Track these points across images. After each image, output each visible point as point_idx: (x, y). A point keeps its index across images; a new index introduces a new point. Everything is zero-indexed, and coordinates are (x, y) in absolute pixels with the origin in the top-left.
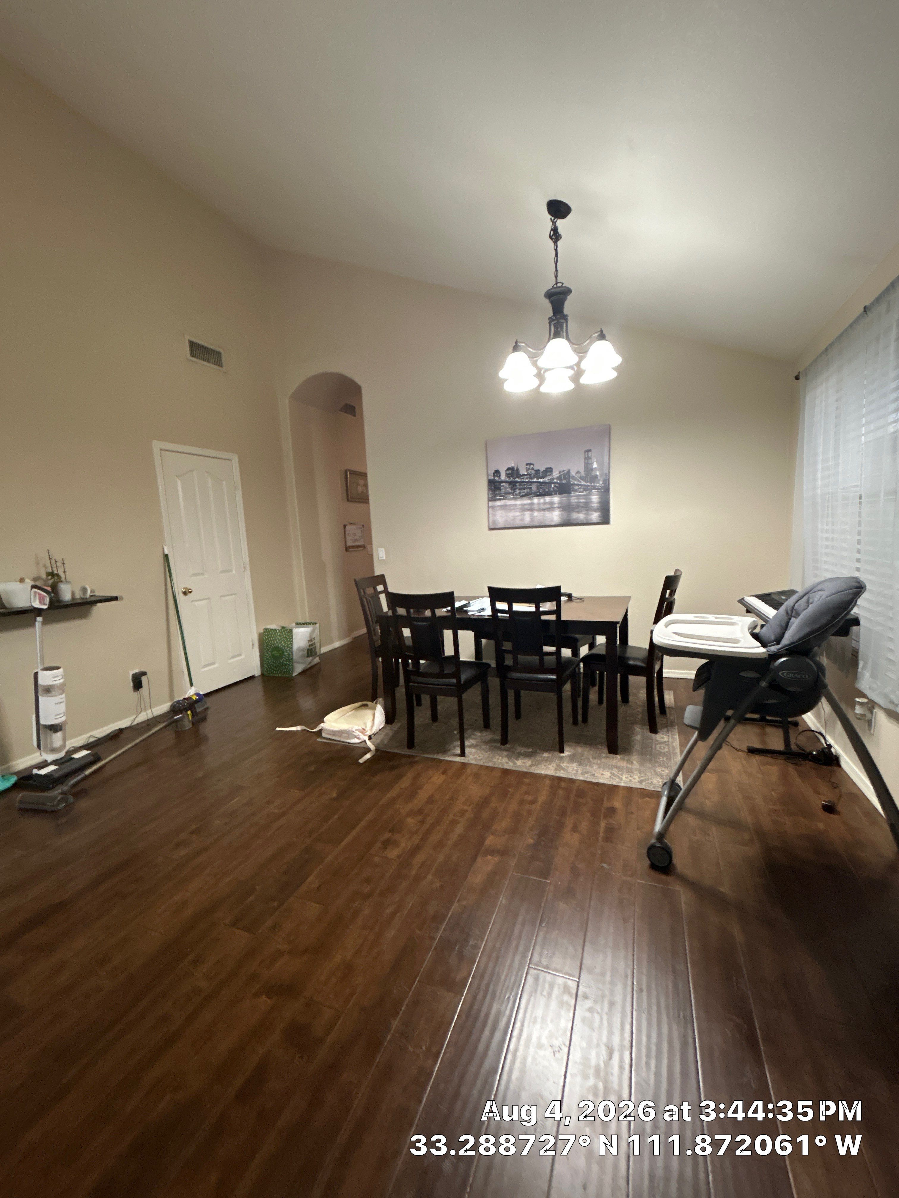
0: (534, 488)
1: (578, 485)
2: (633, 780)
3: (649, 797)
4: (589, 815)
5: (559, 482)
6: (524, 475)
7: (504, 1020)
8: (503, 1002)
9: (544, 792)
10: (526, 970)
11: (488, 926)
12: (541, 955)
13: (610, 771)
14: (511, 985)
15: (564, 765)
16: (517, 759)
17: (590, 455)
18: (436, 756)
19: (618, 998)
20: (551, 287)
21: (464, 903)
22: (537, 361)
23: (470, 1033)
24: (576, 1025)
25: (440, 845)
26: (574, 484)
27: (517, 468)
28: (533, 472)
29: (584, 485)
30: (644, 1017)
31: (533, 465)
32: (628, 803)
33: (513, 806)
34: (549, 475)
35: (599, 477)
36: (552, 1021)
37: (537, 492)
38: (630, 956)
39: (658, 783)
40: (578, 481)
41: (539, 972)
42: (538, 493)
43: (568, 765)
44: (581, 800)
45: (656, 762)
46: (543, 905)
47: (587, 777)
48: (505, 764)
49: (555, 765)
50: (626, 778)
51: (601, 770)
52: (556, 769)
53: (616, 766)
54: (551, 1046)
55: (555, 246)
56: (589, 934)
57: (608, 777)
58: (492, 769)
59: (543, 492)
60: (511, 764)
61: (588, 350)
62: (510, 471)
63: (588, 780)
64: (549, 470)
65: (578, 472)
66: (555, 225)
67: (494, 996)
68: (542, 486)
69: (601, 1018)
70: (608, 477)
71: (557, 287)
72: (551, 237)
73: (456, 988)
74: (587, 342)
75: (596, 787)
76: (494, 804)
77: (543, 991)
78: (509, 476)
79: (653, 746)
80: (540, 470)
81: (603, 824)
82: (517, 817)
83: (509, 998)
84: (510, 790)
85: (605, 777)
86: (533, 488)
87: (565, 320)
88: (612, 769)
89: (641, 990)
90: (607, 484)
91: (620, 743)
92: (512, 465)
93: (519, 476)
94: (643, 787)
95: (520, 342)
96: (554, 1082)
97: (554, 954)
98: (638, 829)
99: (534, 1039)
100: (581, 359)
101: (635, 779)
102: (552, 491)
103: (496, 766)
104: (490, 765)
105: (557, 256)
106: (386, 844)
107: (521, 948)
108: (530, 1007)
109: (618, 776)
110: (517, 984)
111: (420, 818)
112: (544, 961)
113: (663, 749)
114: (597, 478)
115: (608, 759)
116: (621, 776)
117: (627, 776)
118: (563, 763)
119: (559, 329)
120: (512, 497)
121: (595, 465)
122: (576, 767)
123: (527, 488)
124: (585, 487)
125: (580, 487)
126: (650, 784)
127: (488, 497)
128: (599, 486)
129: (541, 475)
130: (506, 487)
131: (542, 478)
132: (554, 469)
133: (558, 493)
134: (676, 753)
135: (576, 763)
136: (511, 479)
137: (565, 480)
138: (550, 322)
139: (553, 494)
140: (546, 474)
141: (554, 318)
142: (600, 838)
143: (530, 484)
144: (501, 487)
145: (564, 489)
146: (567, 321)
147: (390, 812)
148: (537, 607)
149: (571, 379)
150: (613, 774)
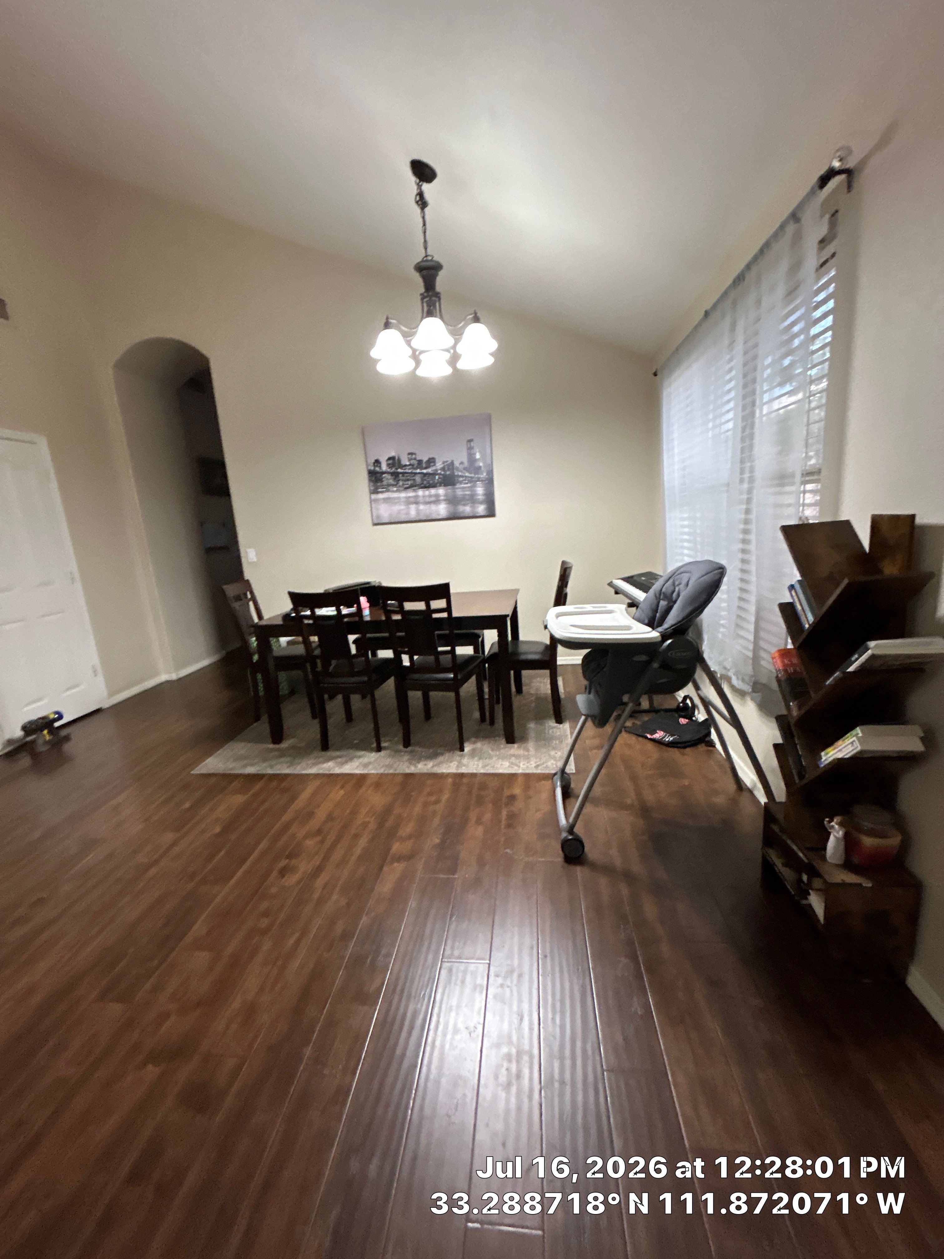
0: (418, 479)
1: (462, 476)
2: (530, 766)
3: (545, 780)
4: (491, 805)
5: (443, 473)
6: (406, 465)
7: (421, 1017)
8: (418, 1001)
9: (448, 791)
10: (439, 965)
11: (400, 931)
12: (452, 948)
13: (508, 761)
14: (426, 982)
15: (465, 761)
16: (419, 763)
17: (472, 445)
18: (333, 771)
19: (526, 968)
20: (420, 260)
21: (373, 914)
22: (411, 340)
23: (388, 1039)
24: (489, 1002)
25: (343, 862)
26: (458, 476)
27: (399, 457)
28: (417, 462)
29: (469, 477)
30: (549, 979)
31: (415, 454)
32: (527, 787)
33: (417, 810)
34: (433, 466)
35: (482, 469)
36: (466, 1006)
37: (422, 484)
38: (535, 930)
39: (552, 764)
40: (461, 472)
41: (452, 964)
42: (422, 485)
43: (468, 761)
44: (482, 793)
45: (550, 746)
46: (452, 900)
47: (488, 769)
49: (456, 763)
50: (524, 764)
51: (500, 760)
52: (458, 767)
53: (514, 755)
54: (467, 1028)
55: (422, 214)
56: (497, 918)
57: (507, 766)
58: (394, 775)
59: (427, 484)
61: (463, 332)
62: (390, 462)
63: (489, 772)
64: (431, 461)
65: (462, 463)
66: (421, 189)
67: (409, 997)
68: (426, 478)
69: (511, 991)
71: (427, 261)
72: (417, 202)
73: (369, 1000)
74: (462, 324)
75: (496, 777)
76: (397, 811)
77: (456, 980)
78: (390, 466)
79: (547, 730)
80: (422, 461)
81: (504, 813)
82: (423, 820)
83: (425, 994)
84: (413, 794)
85: (504, 767)
86: (416, 480)
87: (436, 297)
88: (510, 759)
89: (546, 956)
90: (491, 475)
91: (517, 733)
92: (393, 454)
93: (401, 466)
94: (539, 771)
95: (392, 319)
96: (471, 1060)
97: (465, 944)
98: (536, 811)
99: (451, 1027)
100: (457, 342)
101: (531, 764)
102: (437, 483)
103: (397, 772)
104: (391, 771)
105: (424, 225)
106: (283, 872)
107: (433, 947)
108: (445, 998)
109: (516, 764)
110: (431, 980)
111: (318, 838)
112: (456, 953)
115: (506, 749)
116: (518, 764)
119: (432, 308)
120: (395, 489)
121: (478, 456)
122: (477, 761)
123: (411, 480)
124: (470, 479)
125: (464, 478)
126: (545, 767)
127: (370, 490)
128: (483, 478)
129: (424, 465)
130: (388, 479)
131: (426, 468)
132: (437, 460)
133: (443, 485)
134: (567, 736)
135: (476, 758)
136: (393, 470)
137: (448, 471)
138: (422, 299)
139: (438, 485)
140: (429, 464)
141: (426, 294)
142: (503, 827)
143: (413, 475)
144: (382, 479)
145: (448, 480)
146: (439, 299)
147: (284, 838)
148: (428, 605)
149: (448, 363)
150: (511, 763)
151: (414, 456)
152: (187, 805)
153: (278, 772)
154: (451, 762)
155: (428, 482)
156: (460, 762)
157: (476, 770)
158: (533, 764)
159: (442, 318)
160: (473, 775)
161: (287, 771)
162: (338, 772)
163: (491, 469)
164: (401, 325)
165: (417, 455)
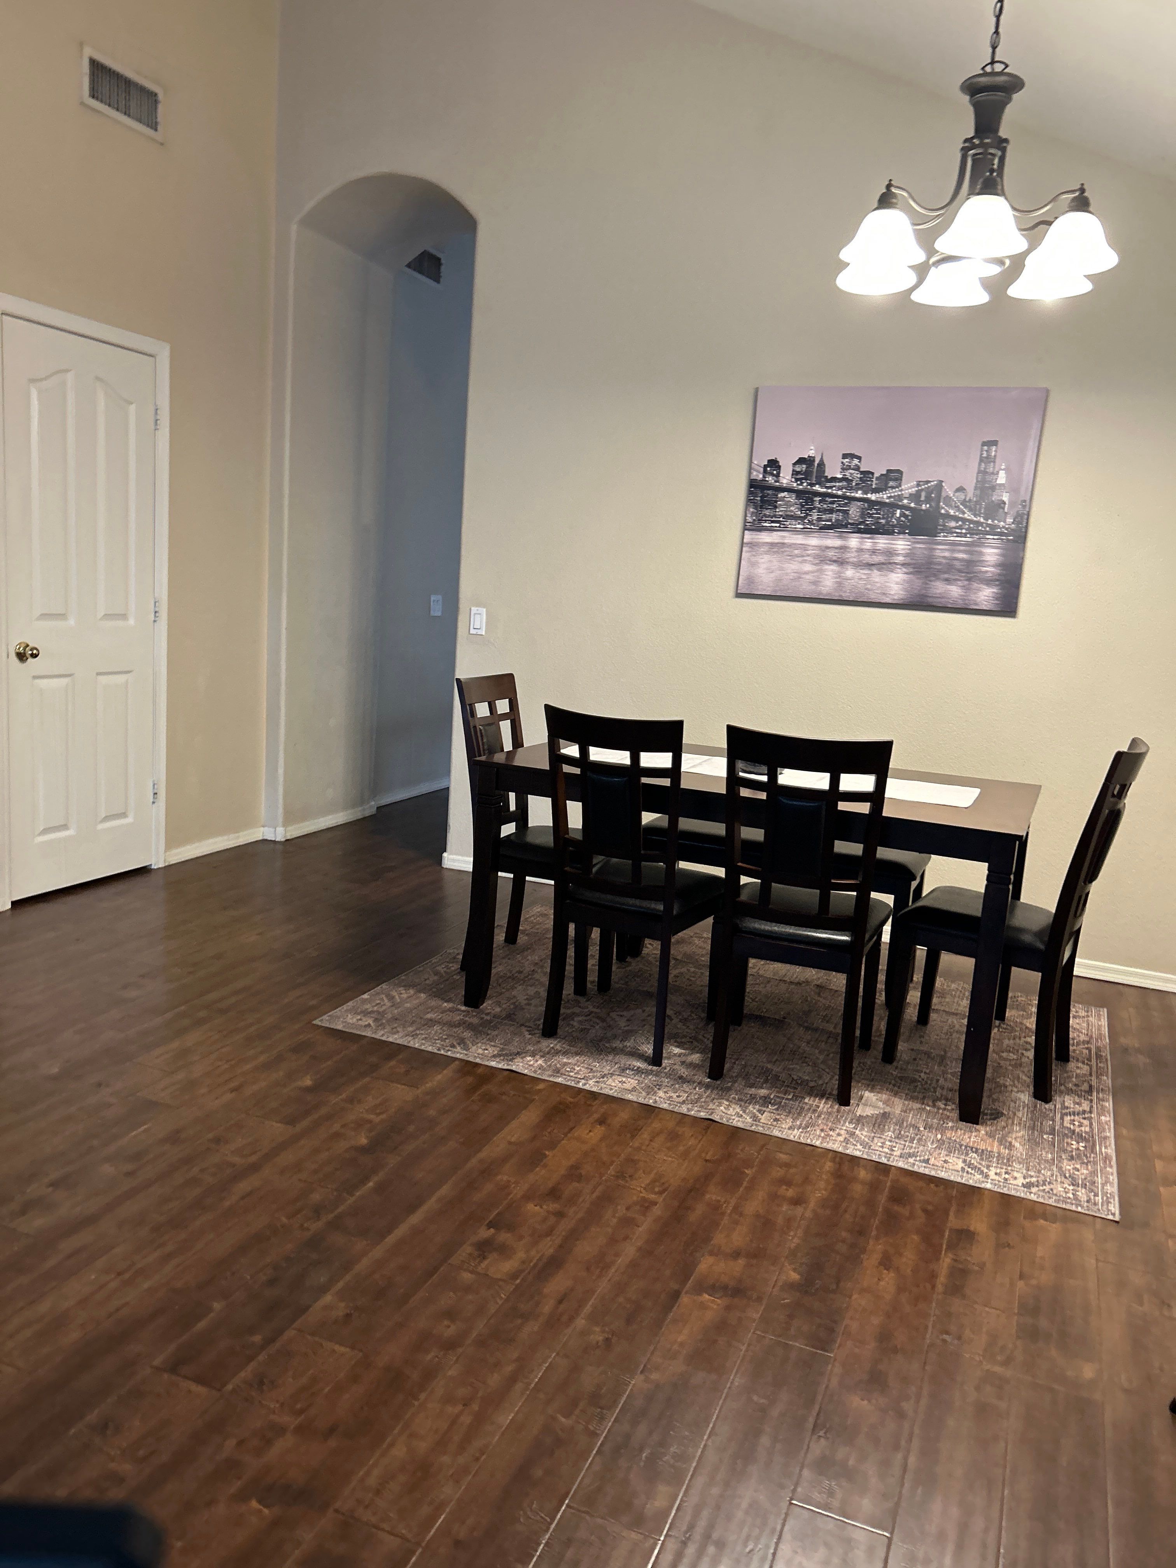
0: (854, 511)
1: (956, 519)
2: (1015, 1182)
3: (1046, 1220)
4: (916, 1239)
5: (912, 505)
6: (834, 479)
8: (740, 1557)
9: (822, 1184)
10: (785, 1509)
11: (707, 1423)
12: (814, 1484)
13: (964, 1157)
14: (756, 1532)
15: (863, 1133)
16: (761, 1112)
17: (993, 454)
18: (585, 1084)
20: (979, 70)
21: (655, 1376)
25: (600, 1262)
26: (948, 516)
27: (822, 460)
28: (859, 476)
29: (971, 521)
31: (859, 458)
32: (1001, 1225)
33: (754, 1205)
34: (893, 487)
35: (1006, 509)
37: (861, 523)
39: (1066, 1193)
40: (956, 508)
41: (810, 1513)
42: (862, 527)
43: (873, 1135)
44: (900, 1209)
45: (1065, 1151)
46: (819, 1397)
47: (913, 1165)
48: (734, 1118)
49: (843, 1132)
50: (997, 1174)
51: (944, 1152)
52: (846, 1141)
53: (977, 1149)
56: (912, 1461)
57: (959, 1167)
59: (873, 524)
60: (749, 1120)
61: (1049, 229)
62: (803, 467)
63: (916, 1169)
64: (893, 477)
65: (961, 489)
67: (722, 1546)
68: (874, 511)
70: (1027, 510)
71: (992, 72)
74: (1046, 209)
75: (932, 1186)
76: (713, 1194)
78: (800, 476)
79: (1058, 1116)
80: (873, 474)
82: (765, 1228)
84: (746, 1173)
85: (950, 1166)
86: (850, 512)
87: (1001, 147)
88: (967, 1154)
90: (1023, 526)
91: (988, 1103)
92: (810, 452)
93: (822, 479)
94: (1033, 1197)
95: (899, 189)
97: (839, 1486)
98: (1022, 1276)
100: (1030, 245)
101: (1015, 1178)
102: (894, 526)
103: (716, 1117)
106: (484, 1248)
109: (979, 1169)
110: (769, 1531)
111: (553, 1206)
112: (822, 1499)
113: (1079, 1126)
114: (1004, 509)
115: (960, 1132)
116: (985, 1170)
117: (998, 1171)
118: (862, 1129)
119: (985, 173)
120: (799, 526)
121: (1002, 479)
122: (890, 1141)
123: (838, 511)
124: (972, 526)
125: (960, 523)
126: (1049, 1192)
127: (745, 521)
128: (1003, 527)
129: (874, 484)
130: (788, 503)
131: (876, 491)
132: (904, 477)
133: (907, 531)
134: (1107, 1139)
135: (889, 1134)
136: (804, 485)
137: (927, 503)
138: (965, 150)
139: (897, 530)
140: (887, 484)
141: (976, 141)
142: (940, 1288)
143: (846, 501)
144: (777, 501)
145: (923, 523)
146: (1004, 150)
147: (489, 1187)
148: (835, 782)
149: (987, 284)
150: (970, 1165)
151: (856, 461)
152: (307, 1081)
153: (478, 1061)
154: (832, 1129)
155: (876, 522)
156: (852, 1134)
157: (887, 1160)
158: (1020, 1181)
159: (1002, 193)
160: (882, 1168)
161: (493, 1064)
162: (595, 1089)
163: (1025, 512)
164: (914, 201)
165: (863, 459)
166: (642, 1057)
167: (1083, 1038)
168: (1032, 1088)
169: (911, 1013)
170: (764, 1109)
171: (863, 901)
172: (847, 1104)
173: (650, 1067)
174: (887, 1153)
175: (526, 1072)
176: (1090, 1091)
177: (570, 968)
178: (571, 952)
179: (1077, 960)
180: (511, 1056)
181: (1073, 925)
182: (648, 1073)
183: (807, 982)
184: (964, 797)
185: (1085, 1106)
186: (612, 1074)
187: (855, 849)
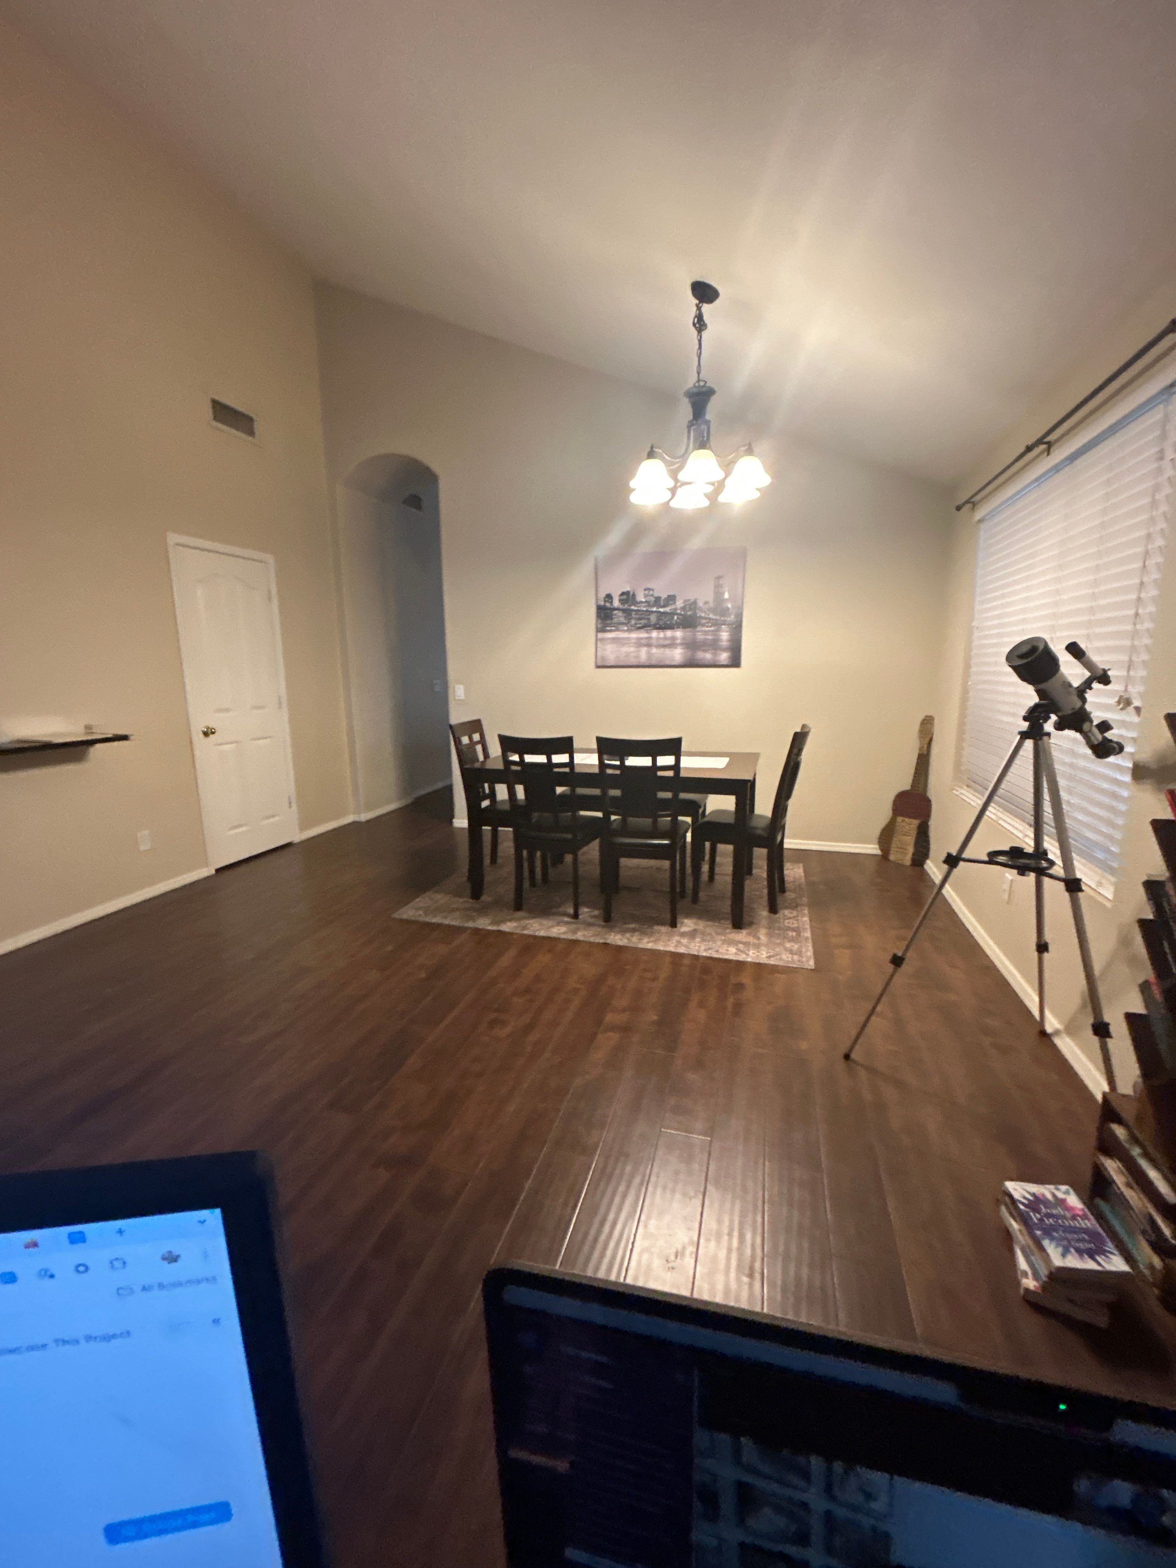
0: (653, 618)
1: (706, 618)
2: (762, 956)
3: (778, 973)
4: (715, 991)
5: (683, 613)
6: (642, 602)
9: (665, 969)
10: (658, 1133)
13: (736, 947)
15: (685, 941)
16: (632, 936)
17: (721, 582)
18: (539, 933)
20: (692, 385)
21: (588, 1076)
22: (676, 472)
24: (710, 1176)
25: (555, 1022)
26: (701, 617)
27: (634, 592)
28: (652, 599)
29: (713, 619)
31: (653, 590)
32: (756, 978)
33: (632, 984)
34: (672, 604)
35: (730, 611)
37: (658, 624)
39: (788, 957)
40: (705, 612)
42: (658, 626)
43: (689, 941)
44: (706, 977)
45: (785, 938)
46: (671, 1077)
47: (711, 954)
48: (618, 941)
49: (674, 941)
50: (753, 953)
51: (725, 946)
52: (676, 946)
53: (742, 942)
55: (699, 338)
57: (734, 952)
58: (604, 946)
59: (664, 624)
60: (626, 941)
61: (735, 465)
62: (624, 597)
63: (713, 956)
64: (671, 599)
65: (706, 603)
66: (700, 311)
68: (663, 617)
71: (699, 386)
72: (694, 325)
73: (587, 1151)
74: (732, 456)
75: (721, 963)
76: (610, 981)
78: (623, 602)
79: (782, 921)
80: (660, 598)
81: (730, 1000)
82: (638, 995)
84: (626, 968)
85: (729, 952)
86: (651, 619)
87: (706, 425)
88: (737, 946)
90: (740, 619)
91: (746, 918)
92: (627, 588)
93: (635, 603)
94: (772, 963)
95: (658, 449)
98: (769, 1003)
100: (726, 474)
101: (762, 954)
102: (675, 624)
103: (609, 941)
104: (601, 941)
105: (700, 348)
106: (493, 1023)
109: (744, 952)
111: (527, 997)
113: (793, 923)
115: (733, 934)
116: (747, 952)
117: (754, 951)
118: (684, 939)
119: (700, 438)
120: (626, 628)
121: (726, 596)
122: (698, 943)
123: (644, 619)
124: (714, 621)
125: (708, 620)
126: (779, 959)
127: (597, 628)
128: (730, 621)
129: (662, 604)
130: (619, 616)
131: (664, 606)
132: (677, 597)
133: (681, 627)
134: (806, 929)
135: (698, 940)
136: (626, 606)
137: (689, 611)
138: (690, 426)
139: (676, 627)
140: (668, 603)
141: (694, 422)
142: (729, 1014)
143: (648, 613)
144: (612, 615)
145: (688, 622)
146: (709, 426)
147: (492, 993)
148: (654, 761)
149: (707, 496)
150: (738, 950)
151: (651, 592)
152: (390, 948)
153: (481, 927)
154: (669, 941)
155: (665, 624)
156: (679, 942)
157: (698, 953)
158: (765, 953)
159: (710, 449)
160: (696, 957)
161: (490, 928)
162: (545, 935)
163: (740, 612)
164: (666, 455)
165: (655, 591)
166: (568, 915)
167: (791, 879)
168: (767, 908)
169: (705, 876)
170: (633, 934)
171: (675, 821)
172: (676, 927)
173: (573, 920)
174: (697, 950)
175: (507, 930)
176: (796, 907)
177: (526, 873)
178: (526, 865)
179: (785, 840)
180: (498, 923)
181: (781, 822)
182: (573, 923)
183: (651, 867)
184: (720, 763)
185: (795, 913)
186: (553, 926)
187: (668, 795)
